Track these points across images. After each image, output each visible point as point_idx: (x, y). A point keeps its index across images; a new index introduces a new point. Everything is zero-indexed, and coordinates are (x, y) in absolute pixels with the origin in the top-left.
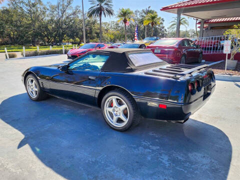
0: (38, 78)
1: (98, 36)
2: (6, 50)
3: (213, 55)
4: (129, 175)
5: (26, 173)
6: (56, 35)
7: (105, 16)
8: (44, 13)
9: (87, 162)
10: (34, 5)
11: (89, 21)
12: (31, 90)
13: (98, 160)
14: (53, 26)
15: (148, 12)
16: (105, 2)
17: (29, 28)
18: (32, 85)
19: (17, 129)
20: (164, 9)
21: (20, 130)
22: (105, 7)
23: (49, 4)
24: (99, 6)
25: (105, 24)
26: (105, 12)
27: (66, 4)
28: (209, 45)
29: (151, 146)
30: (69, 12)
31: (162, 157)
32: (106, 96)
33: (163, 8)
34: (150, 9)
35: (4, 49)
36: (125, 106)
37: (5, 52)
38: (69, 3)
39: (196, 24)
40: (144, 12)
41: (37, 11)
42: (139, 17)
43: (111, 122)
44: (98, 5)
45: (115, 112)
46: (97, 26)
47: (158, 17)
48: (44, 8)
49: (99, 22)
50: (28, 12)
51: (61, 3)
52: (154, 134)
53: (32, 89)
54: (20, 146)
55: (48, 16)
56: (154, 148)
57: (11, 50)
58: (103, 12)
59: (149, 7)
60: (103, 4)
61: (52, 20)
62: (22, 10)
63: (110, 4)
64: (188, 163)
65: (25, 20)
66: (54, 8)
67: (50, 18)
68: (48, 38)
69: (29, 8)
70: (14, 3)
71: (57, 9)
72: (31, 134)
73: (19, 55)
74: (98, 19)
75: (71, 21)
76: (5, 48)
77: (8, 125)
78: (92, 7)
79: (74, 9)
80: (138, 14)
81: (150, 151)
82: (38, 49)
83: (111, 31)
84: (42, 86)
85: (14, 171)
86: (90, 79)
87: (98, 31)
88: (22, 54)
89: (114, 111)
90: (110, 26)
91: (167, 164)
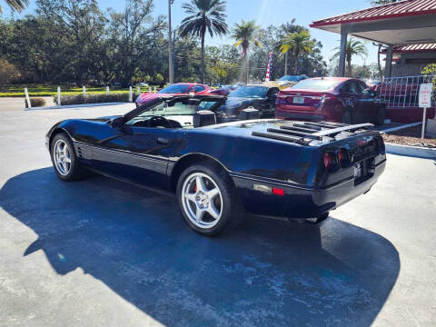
0: (73, 139)
1: (198, 72)
2: (27, 93)
3: (405, 110)
4: (208, 305)
5: (33, 296)
6: (120, 68)
7: (212, 35)
8: (100, 28)
9: (139, 282)
10: (83, 13)
11: (181, 44)
12: (59, 161)
13: (159, 280)
14: (116, 50)
15: (292, 29)
16: (212, 9)
17: (72, 53)
18: (62, 153)
19: (27, 225)
20: (317, 25)
21: (32, 228)
22: (211, 18)
23: (111, 12)
24: (200, 17)
25: (212, 49)
26: (212, 27)
27: (141, 12)
28: (398, 93)
29: (257, 263)
30: (146, 25)
31: (272, 281)
32: (185, 173)
33: (315, 23)
34: (295, 24)
35: (23, 91)
36: (216, 191)
37: (24, 96)
38: (147, 10)
39: (379, 53)
40: (284, 28)
41: (88, 23)
42: (274, 37)
43: (192, 220)
44: (199, 14)
45: (200, 202)
46: (196, 53)
47: (311, 39)
48: (101, 19)
49: (200, 46)
50: (72, 24)
51: (133, 10)
52: (267, 244)
53: (62, 159)
54: (29, 251)
55: (107, 34)
56: (263, 266)
57: (36, 94)
58: (207, 29)
59: (293, 21)
60: (207, 14)
61: (114, 40)
62: (62, 21)
63: (220, 13)
64: (316, 293)
65: (65, 40)
66: (118, 19)
67: (110, 37)
68: (105, 73)
69: (74, 19)
70: (48, 9)
71: (124, 21)
72: (50, 235)
73: (49, 101)
74: (199, 40)
75: (149, 43)
76: (26, 89)
77: (14, 218)
78: (189, 18)
79: (155, 21)
80: (274, 32)
81: (254, 270)
82: (85, 92)
83: (222, 62)
84: (78, 154)
85: (13, 290)
86: (159, 143)
87: (199, 62)
88: (55, 101)
89: (198, 199)
90: (221, 54)
91: (279, 292)
